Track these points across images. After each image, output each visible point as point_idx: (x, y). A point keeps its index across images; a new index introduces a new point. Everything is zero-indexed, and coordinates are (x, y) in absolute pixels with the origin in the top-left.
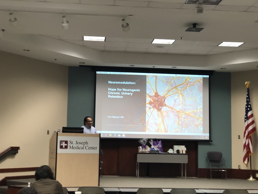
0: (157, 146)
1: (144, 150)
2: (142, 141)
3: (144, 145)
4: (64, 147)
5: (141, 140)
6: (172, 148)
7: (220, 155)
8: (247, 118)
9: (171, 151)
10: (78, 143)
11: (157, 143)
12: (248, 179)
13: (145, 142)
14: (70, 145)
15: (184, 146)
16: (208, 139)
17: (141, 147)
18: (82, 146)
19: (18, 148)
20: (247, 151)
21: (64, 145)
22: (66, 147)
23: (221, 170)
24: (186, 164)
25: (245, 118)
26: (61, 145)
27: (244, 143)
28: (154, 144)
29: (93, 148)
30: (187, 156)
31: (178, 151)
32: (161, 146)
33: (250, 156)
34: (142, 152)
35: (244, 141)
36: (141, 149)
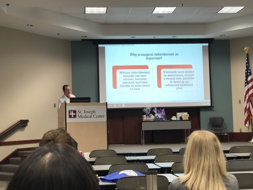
0: (161, 114)
1: (148, 119)
2: (146, 110)
3: (148, 113)
4: (73, 116)
5: (145, 109)
6: (175, 115)
7: (223, 120)
8: (247, 83)
9: (174, 118)
10: (86, 112)
11: (161, 111)
12: (250, 141)
13: (148, 111)
14: (78, 114)
15: (187, 113)
16: (210, 105)
17: (145, 116)
18: (90, 114)
19: (27, 121)
20: (248, 114)
22: (75, 116)
23: (223, 133)
24: (189, 130)
25: (245, 83)
26: (70, 114)
27: (245, 107)
28: (158, 112)
29: (100, 116)
30: (190, 122)
31: (181, 118)
32: (164, 114)
33: (251, 119)
34: (147, 121)
35: (244, 105)
36: (145, 118)
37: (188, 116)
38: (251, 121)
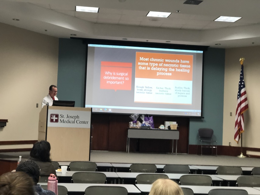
0: (148, 122)
1: (134, 126)
2: (133, 117)
3: (136, 120)
4: (54, 121)
5: (133, 115)
6: (164, 124)
7: (212, 132)
8: (240, 95)
9: (162, 127)
10: (69, 117)
11: (148, 119)
12: (239, 156)
13: (136, 118)
14: (61, 119)
15: (176, 122)
16: (200, 116)
17: (132, 123)
18: (73, 120)
19: (6, 121)
20: (239, 128)
21: (54, 118)
22: (57, 121)
23: (212, 146)
24: (177, 141)
25: (238, 95)
26: (52, 118)
27: (236, 120)
28: (145, 120)
29: (84, 122)
30: (178, 132)
31: (169, 127)
32: (152, 122)
33: (242, 134)
34: (133, 128)
35: (235, 118)
36: (132, 125)
37: (177, 126)
38: (241, 136)
